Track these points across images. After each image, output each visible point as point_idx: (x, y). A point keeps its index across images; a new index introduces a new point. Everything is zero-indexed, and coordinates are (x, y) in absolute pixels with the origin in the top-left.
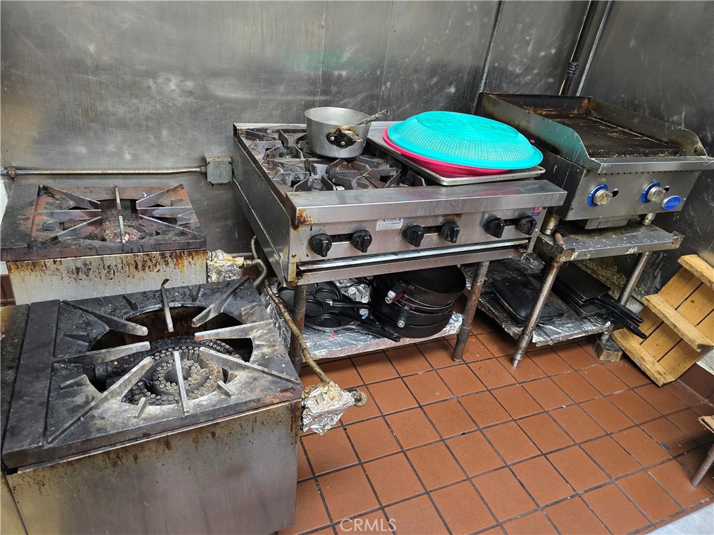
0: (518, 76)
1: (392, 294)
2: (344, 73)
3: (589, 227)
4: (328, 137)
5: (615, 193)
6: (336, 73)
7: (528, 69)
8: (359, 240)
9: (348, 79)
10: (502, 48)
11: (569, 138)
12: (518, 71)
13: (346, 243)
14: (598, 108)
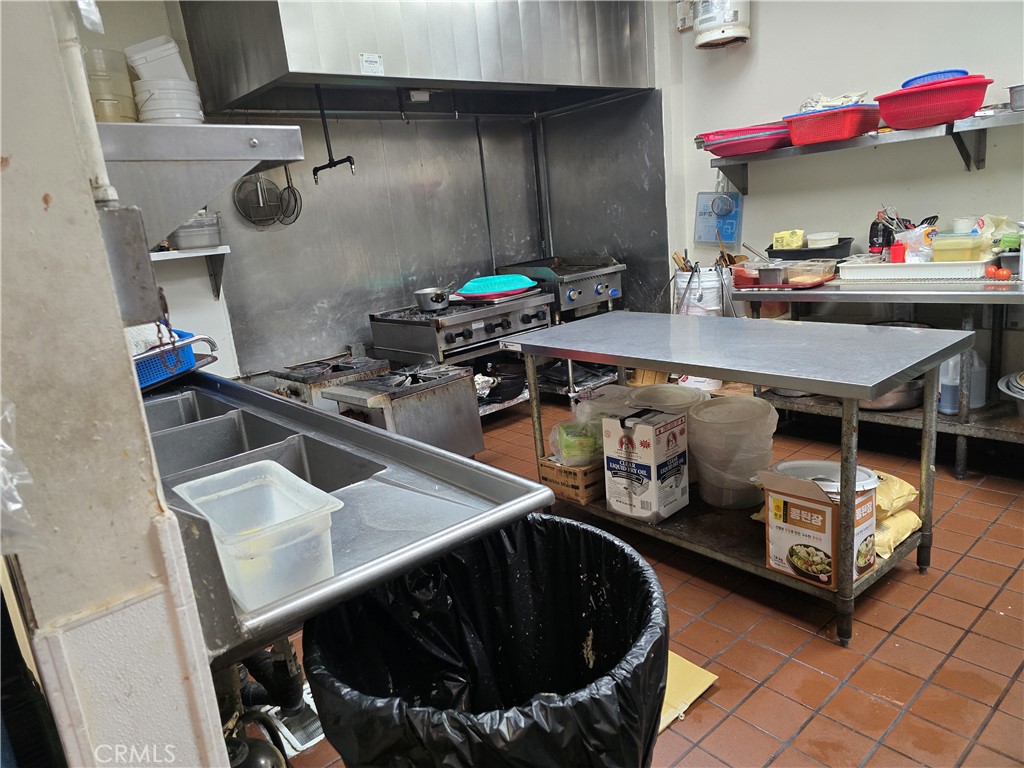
0: (513, 257)
1: (489, 364)
2: (414, 278)
3: (577, 315)
4: (432, 299)
5: (580, 293)
6: (410, 279)
7: (518, 252)
8: (467, 334)
9: (417, 280)
10: (498, 243)
11: (547, 272)
12: (512, 254)
13: (462, 338)
14: (564, 260)
